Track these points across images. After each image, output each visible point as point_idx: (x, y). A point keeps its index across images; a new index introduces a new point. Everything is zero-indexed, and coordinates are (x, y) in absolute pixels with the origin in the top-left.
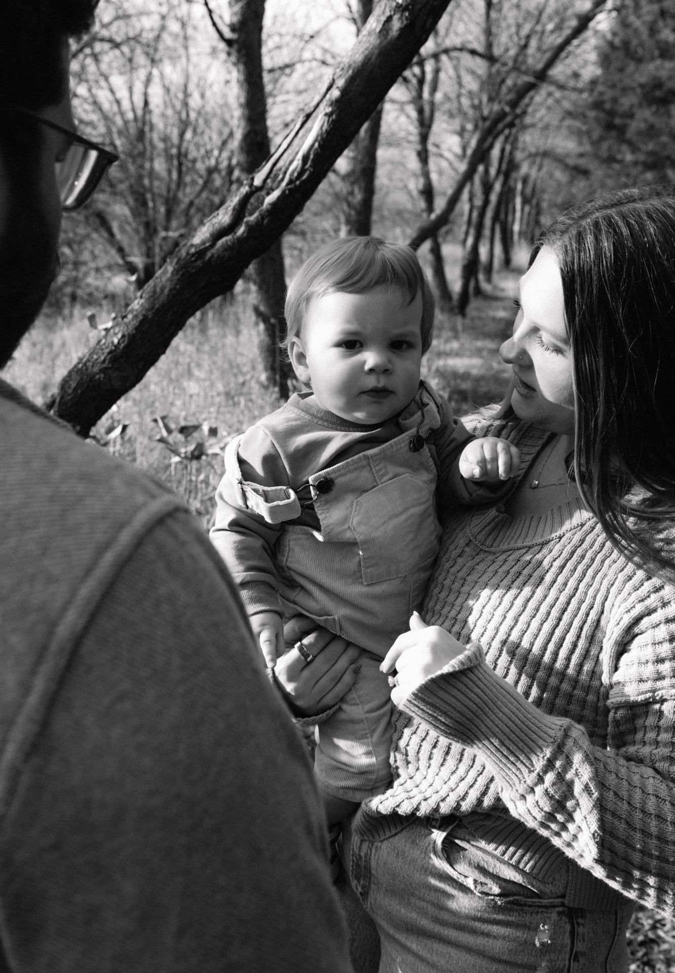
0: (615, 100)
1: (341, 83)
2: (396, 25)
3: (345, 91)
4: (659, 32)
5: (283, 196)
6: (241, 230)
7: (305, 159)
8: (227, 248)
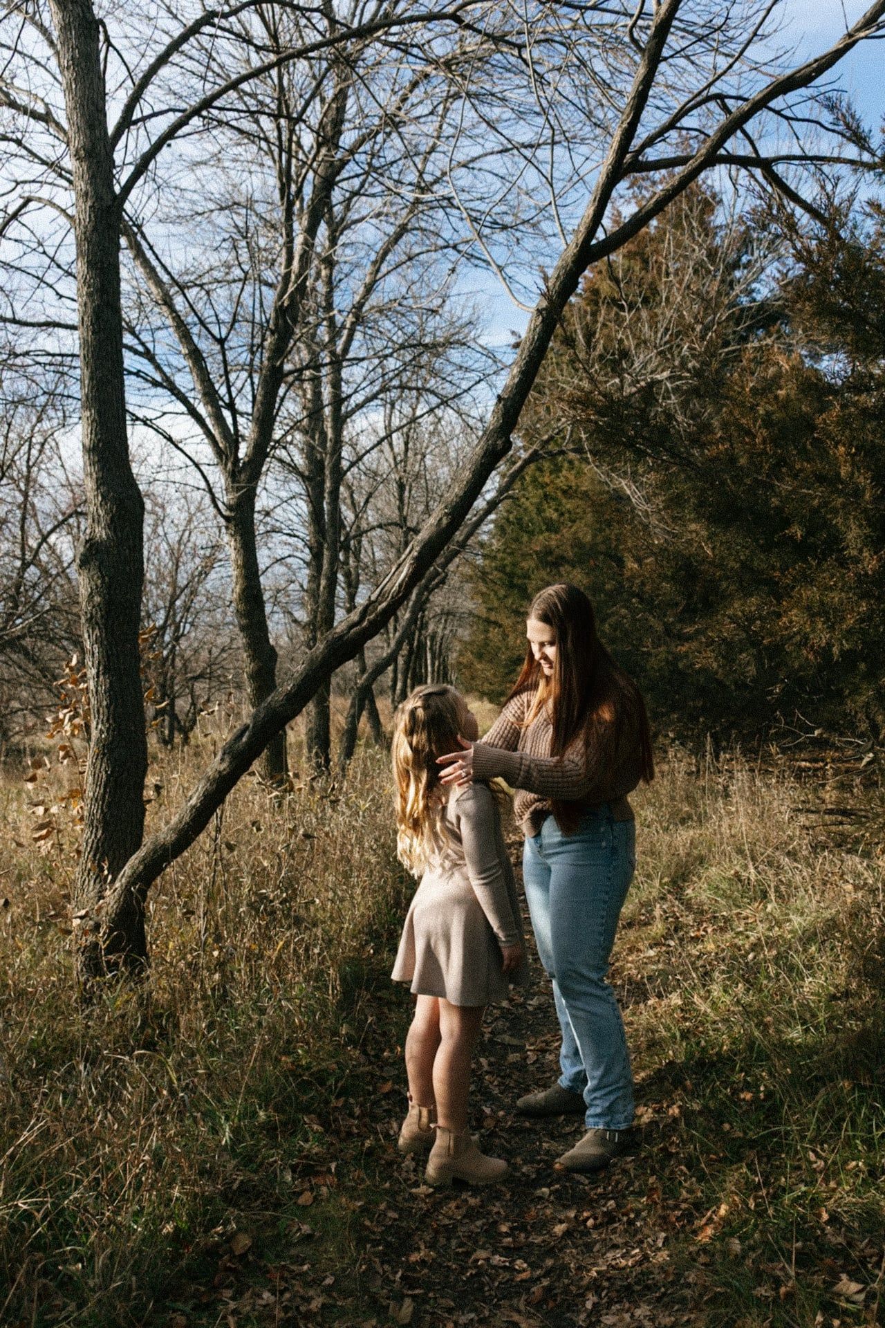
0: (514, 565)
1: (418, 549)
2: (445, 521)
3: (420, 553)
4: (544, 511)
5: (389, 605)
6: (365, 623)
7: (400, 586)
8: (357, 634)
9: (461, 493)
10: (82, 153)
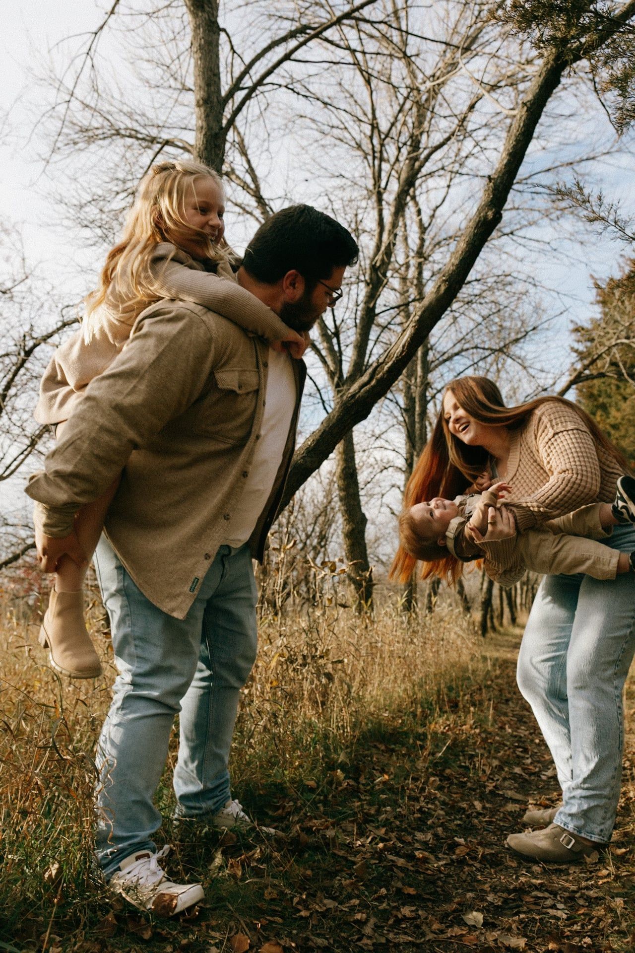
2: (443, 288)
3: (421, 317)
6: (373, 383)
7: (403, 347)
8: (367, 392)
9: (457, 262)
10: (201, 102)
